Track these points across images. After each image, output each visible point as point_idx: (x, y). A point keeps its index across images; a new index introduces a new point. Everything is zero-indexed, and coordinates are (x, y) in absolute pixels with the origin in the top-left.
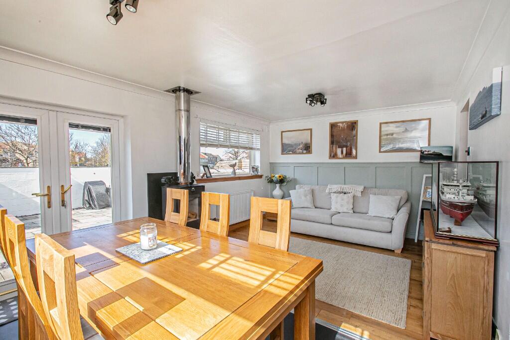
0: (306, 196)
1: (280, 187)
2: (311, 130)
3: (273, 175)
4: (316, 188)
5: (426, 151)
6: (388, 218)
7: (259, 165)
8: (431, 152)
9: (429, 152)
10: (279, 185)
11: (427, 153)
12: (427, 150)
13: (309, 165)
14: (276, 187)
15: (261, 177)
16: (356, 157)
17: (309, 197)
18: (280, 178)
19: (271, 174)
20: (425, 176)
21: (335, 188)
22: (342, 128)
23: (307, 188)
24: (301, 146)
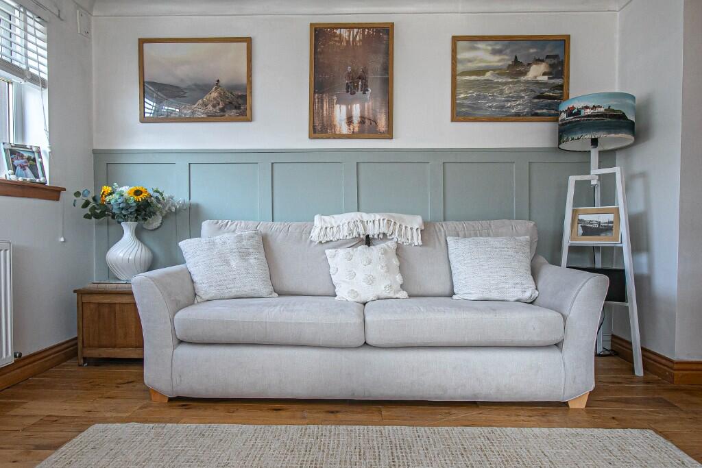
0: (244, 255)
1: (138, 234)
2: (248, 41)
3: (107, 189)
4: (276, 229)
5: (587, 107)
6: (518, 301)
7: (45, 147)
8: (602, 110)
9: (598, 110)
10: (134, 224)
11: (589, 112)
12: (591, 105)
13: (244, 158)
14: (121, 234)
15: (53, 193)
16: (389, 134)
17: (256, 260)
18: (140, 198)
19: (98, 186)
20: (572, 180)
21: (343, 223)
22: (348, 42)
23: (243, 229)
24: (214, 95)
